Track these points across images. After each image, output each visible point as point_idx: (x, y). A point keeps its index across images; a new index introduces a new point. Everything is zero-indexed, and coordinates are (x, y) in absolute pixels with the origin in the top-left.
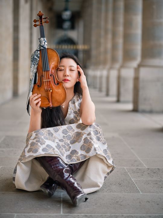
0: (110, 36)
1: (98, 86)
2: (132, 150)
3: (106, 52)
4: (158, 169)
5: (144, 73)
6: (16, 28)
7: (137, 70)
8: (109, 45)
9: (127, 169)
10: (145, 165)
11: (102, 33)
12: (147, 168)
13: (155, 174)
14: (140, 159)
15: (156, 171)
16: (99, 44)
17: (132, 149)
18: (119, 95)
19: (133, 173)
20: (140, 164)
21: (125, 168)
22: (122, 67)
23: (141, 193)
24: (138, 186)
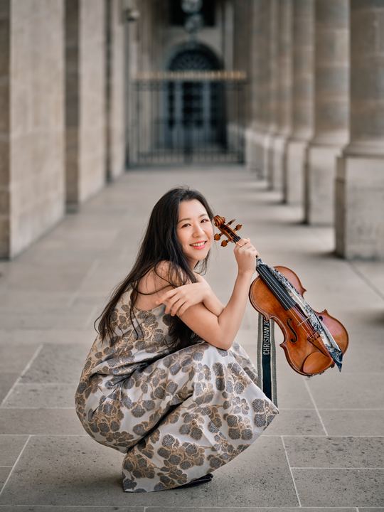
0: (288, 60)
1: (265, 173)
3: (280, 96)
4: (350, 438)
5: (356, 171)
6: (72, 54)
8: (288, 82)
9: (285, 440)
11: (273, 47)
12: (327, 435)
13: (341, 453)
15: (344, 446)
19: (295, 450)
20: (316, 425)
21: (282, 436)
23: (301, 506)
24: (298, 488)
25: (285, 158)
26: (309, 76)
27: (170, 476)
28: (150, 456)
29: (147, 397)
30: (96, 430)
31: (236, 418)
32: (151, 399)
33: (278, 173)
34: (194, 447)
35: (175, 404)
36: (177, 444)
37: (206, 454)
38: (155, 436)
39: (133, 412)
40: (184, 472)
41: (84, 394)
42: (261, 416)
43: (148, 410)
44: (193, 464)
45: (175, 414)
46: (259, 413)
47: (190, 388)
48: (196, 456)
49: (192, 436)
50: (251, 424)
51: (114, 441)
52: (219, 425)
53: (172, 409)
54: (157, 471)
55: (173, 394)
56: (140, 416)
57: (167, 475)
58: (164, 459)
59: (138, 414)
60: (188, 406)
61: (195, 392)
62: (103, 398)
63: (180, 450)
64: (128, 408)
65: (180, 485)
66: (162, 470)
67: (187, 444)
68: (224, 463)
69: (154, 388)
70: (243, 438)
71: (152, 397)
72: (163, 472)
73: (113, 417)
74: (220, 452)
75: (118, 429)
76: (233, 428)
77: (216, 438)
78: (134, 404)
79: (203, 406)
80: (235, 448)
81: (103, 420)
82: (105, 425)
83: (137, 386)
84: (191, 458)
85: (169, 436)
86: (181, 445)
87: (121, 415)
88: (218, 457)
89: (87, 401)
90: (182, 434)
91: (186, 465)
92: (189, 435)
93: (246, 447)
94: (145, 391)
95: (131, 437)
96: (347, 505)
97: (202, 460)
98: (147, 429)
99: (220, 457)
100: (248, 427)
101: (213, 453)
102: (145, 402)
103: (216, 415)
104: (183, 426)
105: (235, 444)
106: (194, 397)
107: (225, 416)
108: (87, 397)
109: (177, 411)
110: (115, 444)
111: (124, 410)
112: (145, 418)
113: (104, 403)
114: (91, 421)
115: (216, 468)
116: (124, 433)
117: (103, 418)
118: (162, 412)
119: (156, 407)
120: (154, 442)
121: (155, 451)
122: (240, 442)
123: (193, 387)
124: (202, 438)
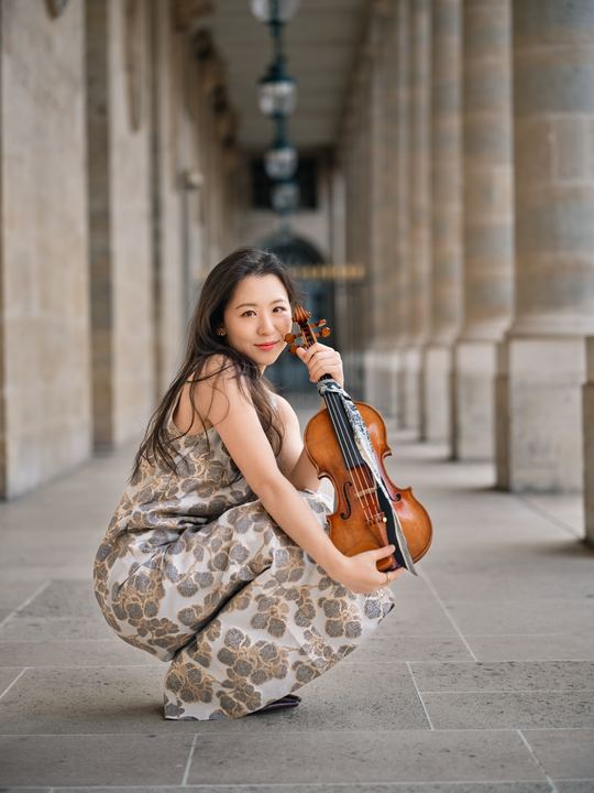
0: (424, 234)
1: (394, 409)
2: (447, 613)
3: (414, 288)
4: (511, 663)
7: (503, 350)
8: (424, 266)
9: (412, 666)
10: (472, 654)
12: (476, 660)
13: (497, 677)
14: (462, 637)
15: (502, 670)
16: (394, 261)
17: (448, 607)
18: (455, 436)
19: (428, 676)
20: (459, 651)
21: (408, 663)
22: (461, 340)
23: (433, 729)
24: (429, 712)
25: (422, 376)
26: (454, 248)
27: (236, 696)
28: (206, 663)
29: (202, 568)
30: (122, 617)
31: (337, 604)
32: (208, 570)
33: (412, 404)
34: (272, 648)
35: (244, 579)
36: (247, 642)
37: (291, 659)
38: (213, 628)
39: (179, 588)
40: (257, 689)
41: (106, 562)
42: (373, 602)
43: (202, 586)
44: (271, 675)
45: (244, 595)
46: (371, 598)
47: (266, 556)
48: (275, 662)
49: (270, 631)
50: (360, 614)
51: (149, 636)
52: (312, 616)
53: (240, 587)
54: (216, 688)
55: (240, 562)
56: (190, 595)
57: (231, 696)
58: (227, 667)
59: (186, 591)
60: (263, 583)
61: (274, 563)
62: (135, 567)
63: (252, 652)
64: (173, 581)
65: (250, 712)
66: (223, 685)
67: (262, 643)
68: (318, 674)
69: (214, 555)
70: (348, 635)
71: (210, 567)
72: (225, 690)
73: (149, 594)
74: (313, 657)
75: (155, 615)
76: (332, 619)
77: (307, 635)
78: (181, 577)
79: (288, 585)
80: (335, 651)
81: (134, 599)
82: (137, 607)
83: (187, 551)
84: (267, 665)
85: (236, 631)
86: (252, 644)
87: (161, 592)
88: (309, 664)
89: (110, 572)
90: (255, 628)
91: (260, 678)
92: (266, 630)
93: (351, 649)
94: (199, 558)
95: (175, 628)
96: (504, 727)
97: (284, 668)
98: (200, 617)
99: (313, 665)
100: (355, 618)
101: (302, 659)
102: (198, 574)
103: (307, 601)
104: (257, 616)
105: (335, 644)
106: (274, 569)
107: (321, 601)
108: (110, 566)
109: (246, 591)
110: (150, 641)
111: (167, 584)
112: (198, 599)
113: (137, 573)
114: (115, 600)
115: (306, 682)
116: (164, 620)
117: (135, 596)
118: (225, 591)
119: (215, 582)
120: (212, 639)
121: (213, 655)
122: (343, 640)
123: (271, 554)
124: (285, 634)
